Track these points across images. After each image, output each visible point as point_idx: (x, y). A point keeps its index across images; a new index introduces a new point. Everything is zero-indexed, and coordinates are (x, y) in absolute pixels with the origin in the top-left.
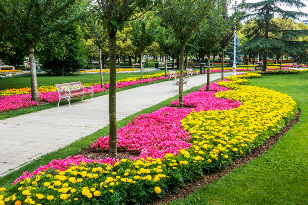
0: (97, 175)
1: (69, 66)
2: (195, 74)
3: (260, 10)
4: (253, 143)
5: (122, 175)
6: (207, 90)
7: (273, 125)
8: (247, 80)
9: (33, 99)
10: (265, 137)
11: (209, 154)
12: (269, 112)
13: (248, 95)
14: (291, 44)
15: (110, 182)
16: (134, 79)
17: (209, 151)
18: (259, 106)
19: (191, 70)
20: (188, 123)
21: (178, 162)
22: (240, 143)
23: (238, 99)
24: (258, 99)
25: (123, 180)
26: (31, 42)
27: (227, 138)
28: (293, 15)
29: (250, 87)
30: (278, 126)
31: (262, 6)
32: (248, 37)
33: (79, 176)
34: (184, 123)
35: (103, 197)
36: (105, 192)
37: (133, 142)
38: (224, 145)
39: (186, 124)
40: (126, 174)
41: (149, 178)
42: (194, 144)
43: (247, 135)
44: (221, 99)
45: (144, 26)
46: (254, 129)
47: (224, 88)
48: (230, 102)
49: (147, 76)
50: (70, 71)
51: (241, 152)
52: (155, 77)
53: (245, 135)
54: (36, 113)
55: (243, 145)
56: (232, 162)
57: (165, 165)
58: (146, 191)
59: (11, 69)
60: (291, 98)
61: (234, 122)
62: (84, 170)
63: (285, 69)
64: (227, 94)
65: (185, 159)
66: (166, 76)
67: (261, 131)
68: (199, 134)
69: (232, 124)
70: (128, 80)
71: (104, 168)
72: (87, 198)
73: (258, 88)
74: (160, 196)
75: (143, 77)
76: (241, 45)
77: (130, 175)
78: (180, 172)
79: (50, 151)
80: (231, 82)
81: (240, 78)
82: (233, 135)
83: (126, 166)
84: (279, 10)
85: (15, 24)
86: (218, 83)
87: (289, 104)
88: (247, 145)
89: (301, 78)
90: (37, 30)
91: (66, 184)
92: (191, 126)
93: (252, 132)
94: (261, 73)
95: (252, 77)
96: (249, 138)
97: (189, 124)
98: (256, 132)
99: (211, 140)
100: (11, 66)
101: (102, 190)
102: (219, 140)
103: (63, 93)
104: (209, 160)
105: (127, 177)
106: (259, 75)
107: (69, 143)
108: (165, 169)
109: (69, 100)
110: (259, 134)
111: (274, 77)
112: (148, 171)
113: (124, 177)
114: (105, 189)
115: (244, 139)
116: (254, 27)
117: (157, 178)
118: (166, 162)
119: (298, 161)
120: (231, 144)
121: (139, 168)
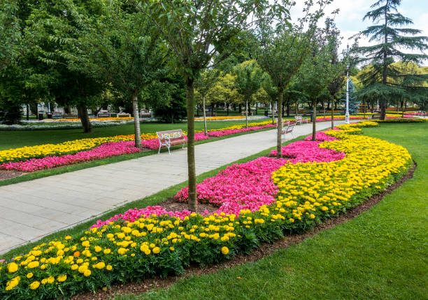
0: (161, 229)
1: (178, 114)
2: (304, 123)
3: (377, 53)
4: (348, 202)
5: (188, 231)
6: (313, 140)
7: (376, 181)
8: (360, 130)
9: (136, 146)
10: (366, 195)
11: (292, 212)
12: (375, 167)
13: (356, 145)
14: (414, 90)
15: (173, 239)
16: (239, 127)
17: (292, 208)
18: (365, 159)
19: (300, 118)
20: (280, 175)
21: (253, 220)
22: (331, 202)
23: (343, 150)
24: (366, 151)
25: (187, 236)
26: (134, 91)
27: (317, 195)
28: (414, 58)
29: (361, 137)
30: (383, 182)
31: (379, 50)
32: (364, 83)
33: (145, 229)
34: (275, 175)
35: (162, 254)
36: (164, 249)
37: (217, 194)
38: (312, 203)
39: (277, 177)
40: (193, 230)
41: (216, 236)
42: (278, 200)
43: (342, 192)
44: (324, 150)
45: (249, 74)
46: (353, 185)
47: (332, 137)
48: (334, 153)
49: (253, 124)
50: (179, 118)
51: (333, 211)
52: (261, 125)
53: (341, 192)
54: (136, 160)
55: (335, 204)
56: (320, 222)
57: (238, 223)
58: (212, 251)
59: (128, 116)
60: (406, 151)
61: (331, 177)
62: (152, 223)
63: (408, 118)
64: (332, 144)
65: (262, 217)
66: (273, 124)
67: (360, 188)
68: (287, 188)
69: (327, 179)
70: (233, 128)
71: (173, 221)
72: (145, 255)
73: (370, 138)
74: (228, 257)
75: (249, 124)
76: (356, 91)
77: (197, 232)
78: (254, 231)
79: (135, 199)
80: (342, 131)
81: (353, 127)
82: (326, 191)
83: (194, 221)
84: (399, 53)
85: (120, 74)
86: (326, 132)
87: (403, 157)
88: (340, 204)
89: (425, 128)
90: (139, 79)
91: (129, 238)
92: (281, 179)
93: (348, 189)
94: (379, 122)
95: (367, 126)
96: (344, 196)
97: (279, 177)
98: (354, 190)
99: (298, 196)
100: (128, 114)
101: (162, 247)
102: (307, 197)
103: (163, 141)
104: (291, 219)
105: (192, 233)
106: (376, 124)
107: (156, 191)
108: (238, 227)
109: (169, 148)
110: (358, 191)
111: (393, 126)
112: (217, 228)
113: (189, 234)
114: (165, 246)
115: (338, 197)
116: (370, 72)
117: (226, 237)
118: (240, 220)
119: (400, 225)
120: (322, 202)
121: (208, 225)
